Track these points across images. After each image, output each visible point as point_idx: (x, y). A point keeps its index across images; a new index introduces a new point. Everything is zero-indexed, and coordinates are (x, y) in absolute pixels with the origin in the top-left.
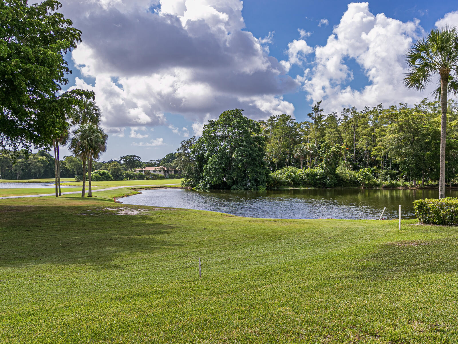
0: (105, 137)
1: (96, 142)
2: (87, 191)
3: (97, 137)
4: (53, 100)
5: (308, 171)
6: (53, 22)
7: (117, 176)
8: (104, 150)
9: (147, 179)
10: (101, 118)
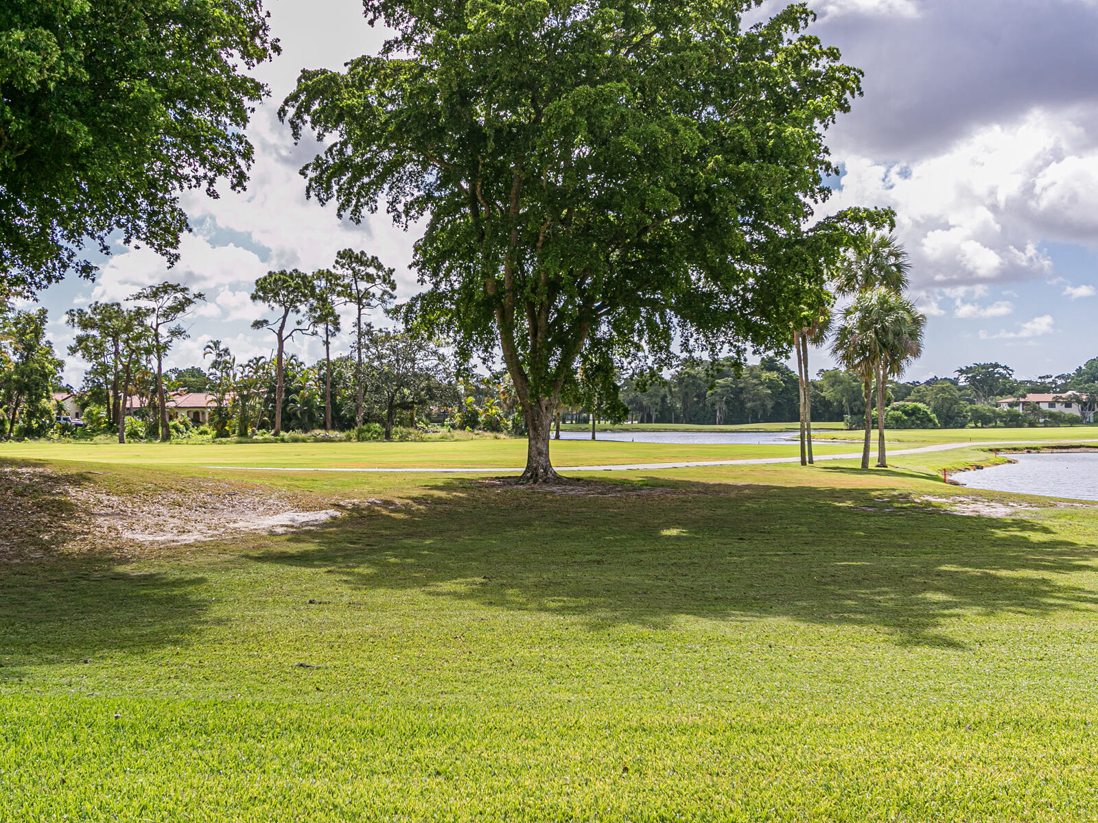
0: (917, 321)
1: (897, 334)
3: (899, 321)
4: (797, 240)
6: (797, 59)
7: (950, 418)
8: (916, 352)
9: (1032, 425)
10: (908, 275)
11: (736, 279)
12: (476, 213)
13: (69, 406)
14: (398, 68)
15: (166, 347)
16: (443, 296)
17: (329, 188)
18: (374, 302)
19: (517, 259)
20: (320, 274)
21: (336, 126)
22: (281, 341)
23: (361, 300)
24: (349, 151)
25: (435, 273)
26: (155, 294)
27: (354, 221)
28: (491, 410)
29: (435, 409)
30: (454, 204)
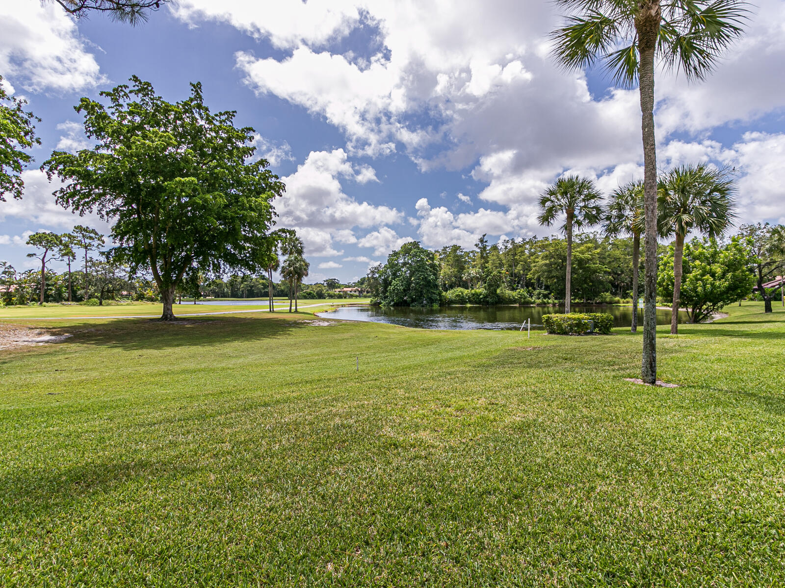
0: (307, 265)
1: (300, 269)
2: (293, 308)
3: (301, 265)
4: (265, 238)
5: (473, 291)
6: (265, 177)
7: (320, 296)
8: (307, 275)
9: (345, 298)
10: (304, 250)
11: (244, 248)
12: (139, 217)
14: (102, 156)
16: (125, 249)
17: (68, 202)
18: (93, 248)
19: (158, 237)
20: (65, 235)
21: (71, 177)
22: (44, 263)
23: (87, 247)
24: (78, 187)
25: (121, 240)
27: (81, 215)
28: (149, 293)
29: (125, 293)
30: (130, 213)
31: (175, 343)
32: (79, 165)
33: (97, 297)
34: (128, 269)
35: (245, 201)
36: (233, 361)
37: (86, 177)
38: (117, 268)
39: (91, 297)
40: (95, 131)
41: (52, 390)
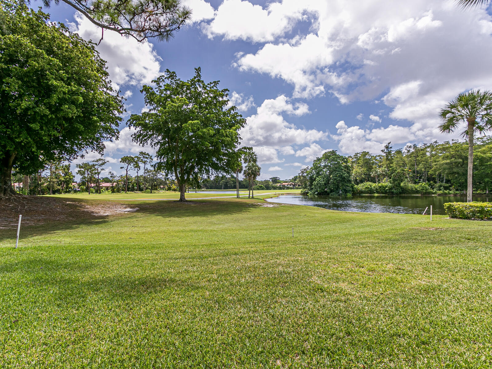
0: (259, 169)
1: (255, 171)
2: (251, 195)
3: (256, 169)
4: (234, 153)
6: (234, 117)
7: (268, 188)
8: (259, 175)
9: (284, 189)
10: (258, 160)
11: (222, 160)
12: (169, 145)
13: (76, 186)
14: (152, 114)
15: (100, 173)
16: (162, 163)
17: (137, 140)
18: (148, 163)
19: (178, 156)
20: (136, 157)
21: (139, 127)
22: (127, 172)
23: (145, 163)
24: (142, 132)
25: (160, 158)
26: (97, 161)
27: (143, 146)
28: (174, 187)
29: (162, 186)
30: (164, 144)
31: (187, 215)
32: (142, 120)
33: (149, 189)
34: (164, 174)
35: (224, 132)
36: (217, 226)
37: (145, 126)
38: (159, 173)
39: (147, 188)
40: (149, 102)
41: (131, 236)
